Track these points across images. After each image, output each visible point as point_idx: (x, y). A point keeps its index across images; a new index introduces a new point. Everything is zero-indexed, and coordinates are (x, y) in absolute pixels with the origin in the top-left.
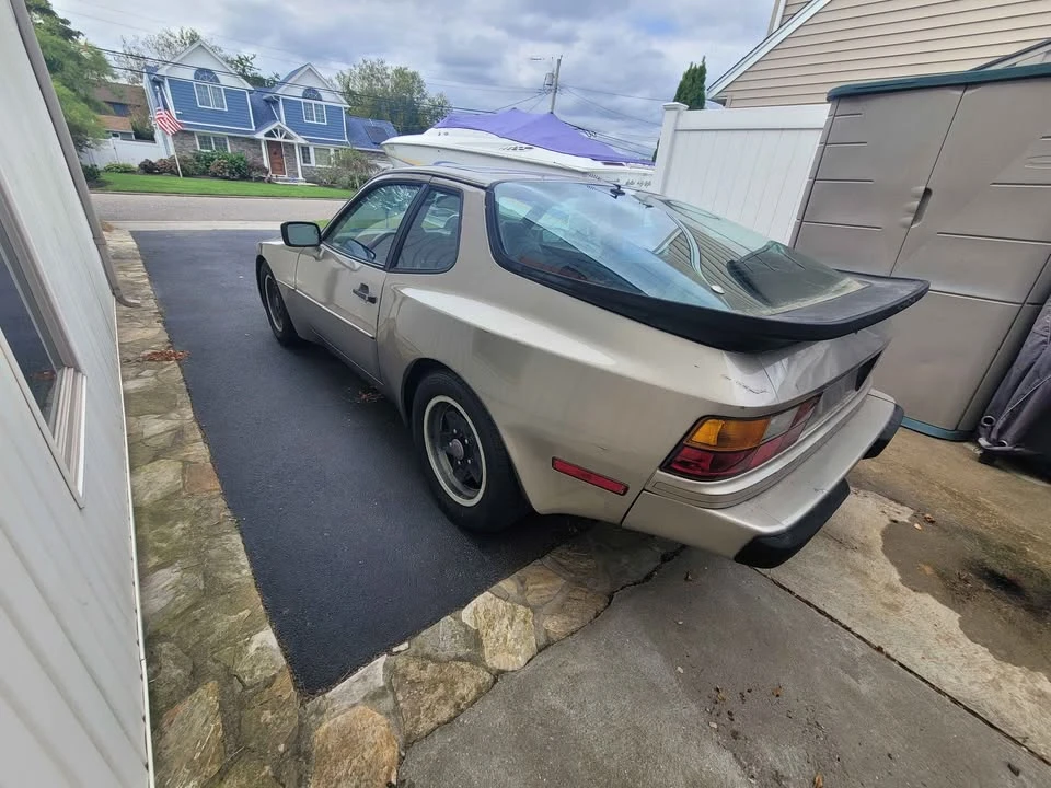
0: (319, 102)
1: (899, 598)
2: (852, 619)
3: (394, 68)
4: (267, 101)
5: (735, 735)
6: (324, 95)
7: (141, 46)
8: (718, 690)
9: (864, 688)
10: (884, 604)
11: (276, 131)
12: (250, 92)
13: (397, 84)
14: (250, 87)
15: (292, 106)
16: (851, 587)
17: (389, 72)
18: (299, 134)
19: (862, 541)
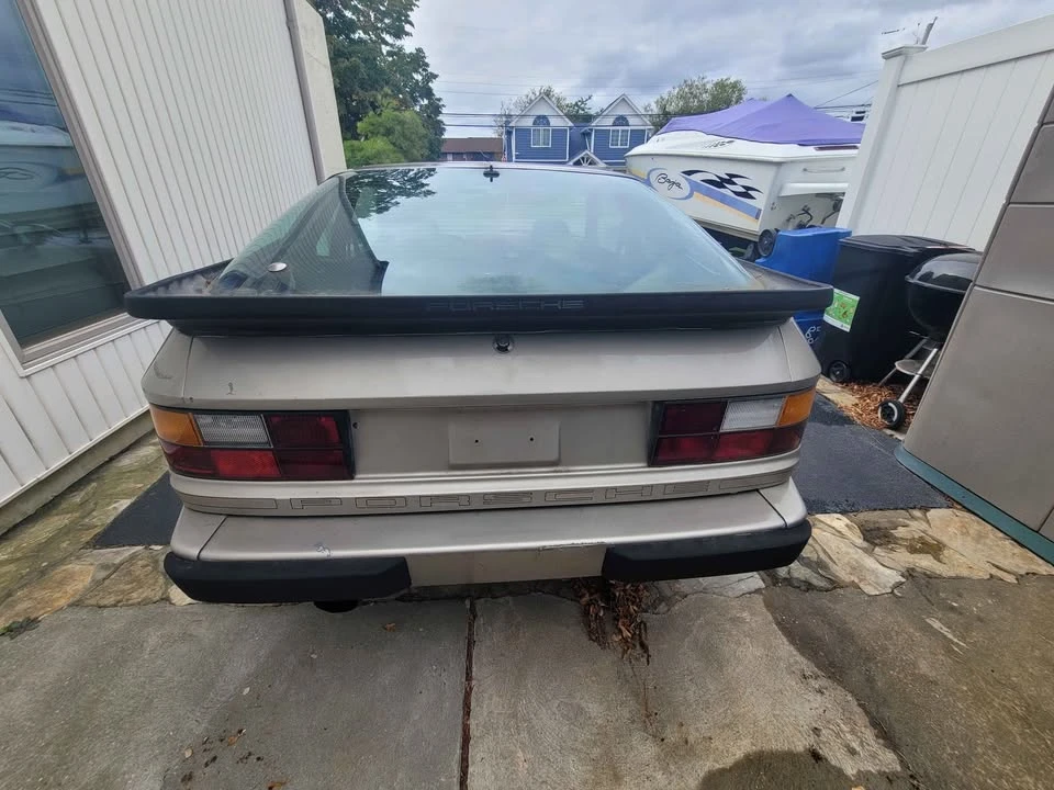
0: (626, 128)
3: (715, 80)
4: (584, 134)
5: (188, 778)
6: (631, 121)
7: (512, 107)
8: (240, 731)
11: (583, 158)
12: (571, 128)
13: (714, 97)
14: (570, 124)
15: (603, 135)
17: (709, 86)
18: (601, 159)
19: (691, 739)
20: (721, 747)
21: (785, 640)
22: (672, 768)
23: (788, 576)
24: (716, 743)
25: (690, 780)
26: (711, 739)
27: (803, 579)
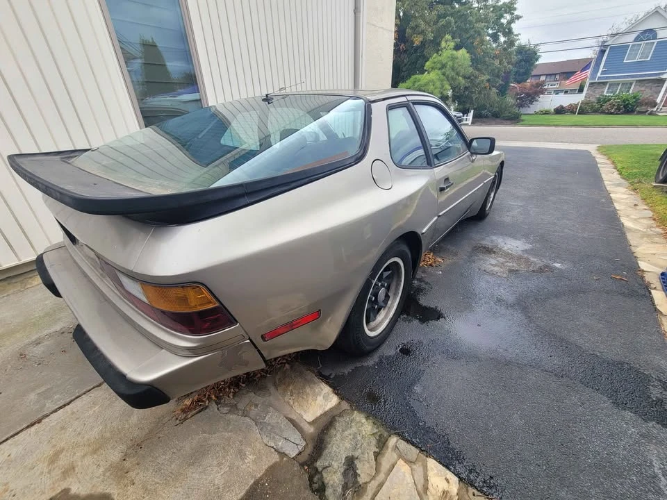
1: (57, 473)
2: (70, 412)
9: (32, 396)
10: (62, 450)
16: (91, 429)
19: (130, 474)
20: (129, 493)
21: (242, 494)
22: (108, 474)
23: (320, 469)
24: (131, 489)
25: (102, 487)
26: (133, 484)
27: (326, 481)
